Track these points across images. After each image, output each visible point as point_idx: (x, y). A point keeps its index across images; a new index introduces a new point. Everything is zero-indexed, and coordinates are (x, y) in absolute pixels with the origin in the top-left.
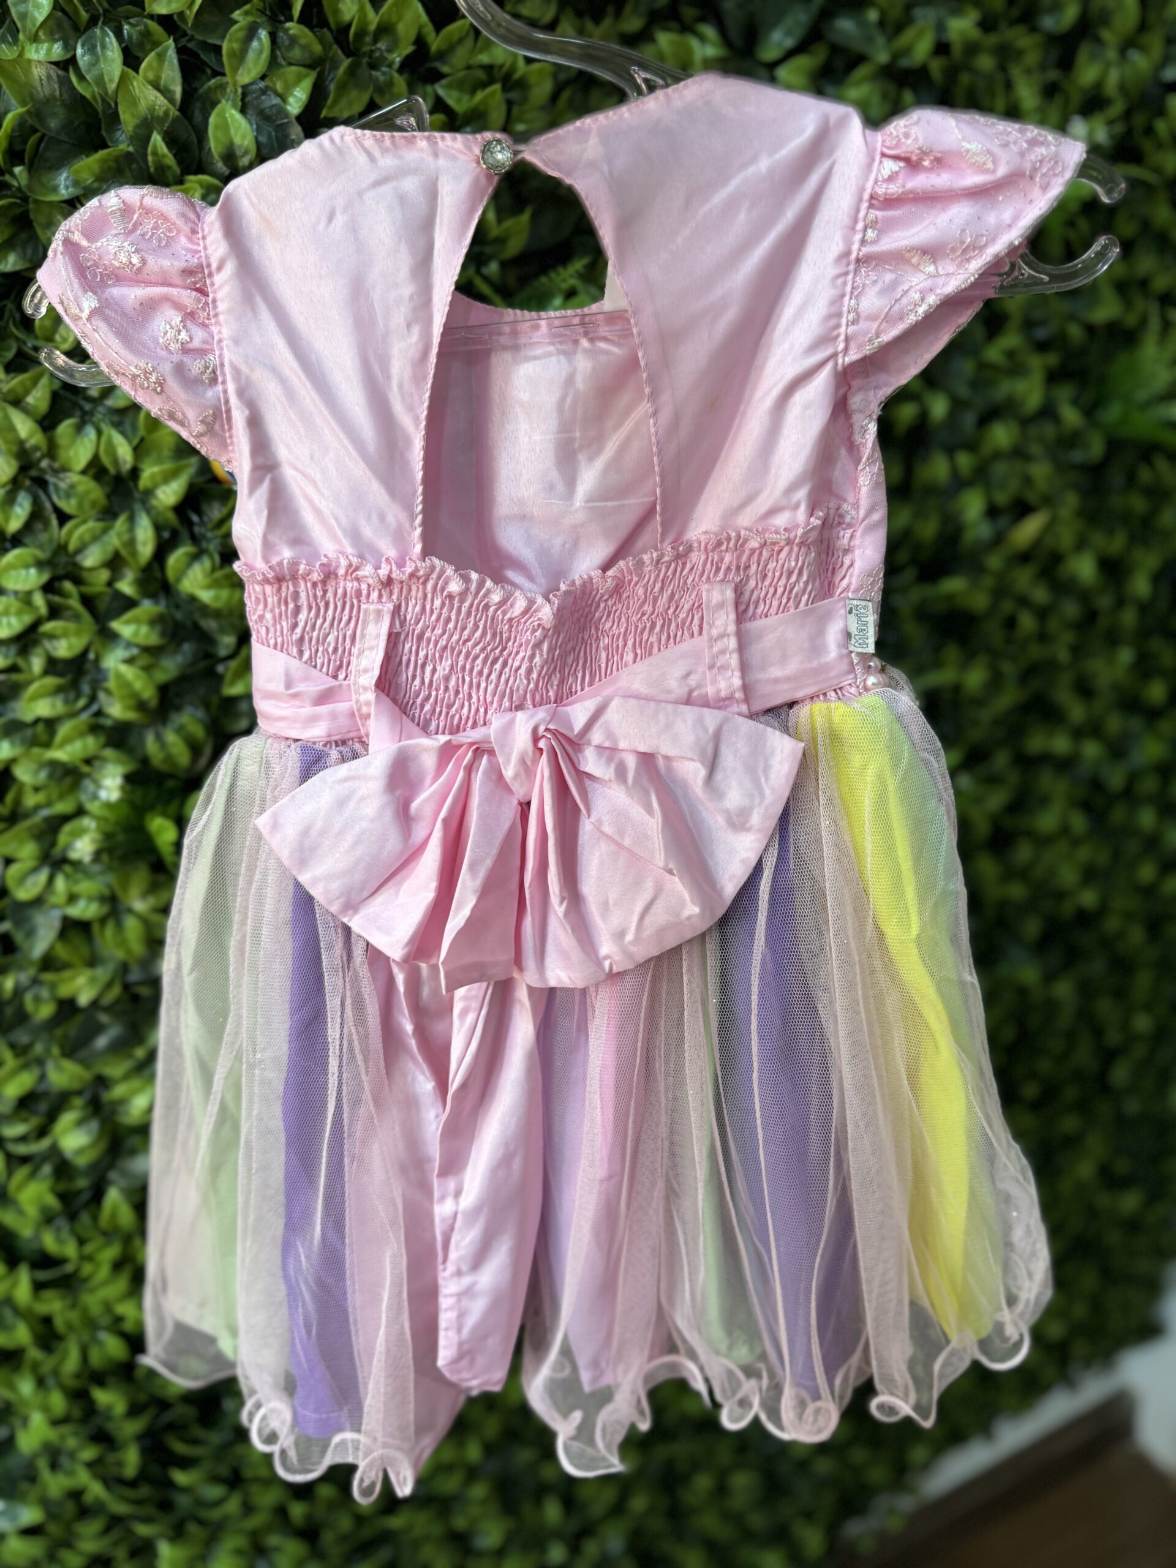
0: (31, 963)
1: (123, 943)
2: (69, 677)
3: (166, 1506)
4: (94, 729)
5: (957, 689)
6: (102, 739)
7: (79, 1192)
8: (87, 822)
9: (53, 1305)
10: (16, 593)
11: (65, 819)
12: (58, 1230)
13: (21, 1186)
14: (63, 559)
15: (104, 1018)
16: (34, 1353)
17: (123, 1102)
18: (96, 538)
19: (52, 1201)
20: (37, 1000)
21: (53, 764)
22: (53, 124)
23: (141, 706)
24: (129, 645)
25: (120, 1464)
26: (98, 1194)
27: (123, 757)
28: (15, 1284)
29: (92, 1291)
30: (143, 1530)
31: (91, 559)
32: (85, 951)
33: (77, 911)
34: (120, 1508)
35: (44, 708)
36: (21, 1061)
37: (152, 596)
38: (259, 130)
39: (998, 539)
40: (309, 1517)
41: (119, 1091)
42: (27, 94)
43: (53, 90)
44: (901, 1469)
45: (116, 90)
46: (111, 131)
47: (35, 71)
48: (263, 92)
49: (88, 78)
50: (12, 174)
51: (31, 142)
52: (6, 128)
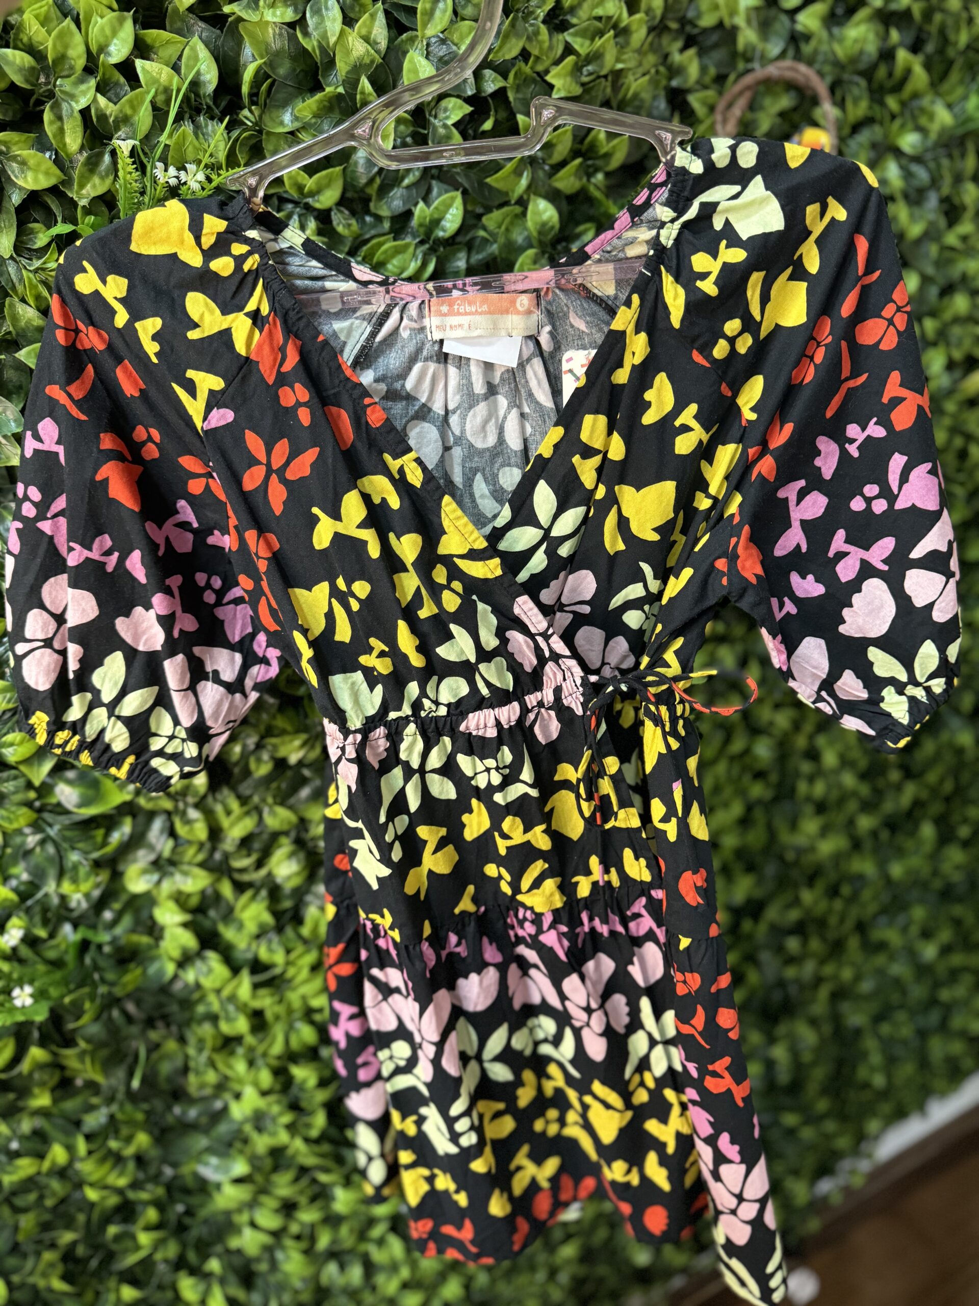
3: (340, 1160)
7: (286, 911)
9: (266, 1001)
12: (270, 942)
13: (245, 907)
15: (307, 773)
16: (250, 1039)
19: (268, 918)
20: (259, 761)
22: (282, 71)
25: (310, 1125)
26: (299, 912)
28: (239, 985)
29: (294, 989)
30: (323, 1178)
34: (309, 1160)
36: (244, 809)
39: (954, 389)
42: (264, 49)
43: (284, 45)
44: (860, 1137)
45: (336, 43)
46: (326, 76)
47: (270, 31)
48: (443, 41)
49: (315, 34)
50: (251, 111)
51: (264, 87)
52: (248, 75)
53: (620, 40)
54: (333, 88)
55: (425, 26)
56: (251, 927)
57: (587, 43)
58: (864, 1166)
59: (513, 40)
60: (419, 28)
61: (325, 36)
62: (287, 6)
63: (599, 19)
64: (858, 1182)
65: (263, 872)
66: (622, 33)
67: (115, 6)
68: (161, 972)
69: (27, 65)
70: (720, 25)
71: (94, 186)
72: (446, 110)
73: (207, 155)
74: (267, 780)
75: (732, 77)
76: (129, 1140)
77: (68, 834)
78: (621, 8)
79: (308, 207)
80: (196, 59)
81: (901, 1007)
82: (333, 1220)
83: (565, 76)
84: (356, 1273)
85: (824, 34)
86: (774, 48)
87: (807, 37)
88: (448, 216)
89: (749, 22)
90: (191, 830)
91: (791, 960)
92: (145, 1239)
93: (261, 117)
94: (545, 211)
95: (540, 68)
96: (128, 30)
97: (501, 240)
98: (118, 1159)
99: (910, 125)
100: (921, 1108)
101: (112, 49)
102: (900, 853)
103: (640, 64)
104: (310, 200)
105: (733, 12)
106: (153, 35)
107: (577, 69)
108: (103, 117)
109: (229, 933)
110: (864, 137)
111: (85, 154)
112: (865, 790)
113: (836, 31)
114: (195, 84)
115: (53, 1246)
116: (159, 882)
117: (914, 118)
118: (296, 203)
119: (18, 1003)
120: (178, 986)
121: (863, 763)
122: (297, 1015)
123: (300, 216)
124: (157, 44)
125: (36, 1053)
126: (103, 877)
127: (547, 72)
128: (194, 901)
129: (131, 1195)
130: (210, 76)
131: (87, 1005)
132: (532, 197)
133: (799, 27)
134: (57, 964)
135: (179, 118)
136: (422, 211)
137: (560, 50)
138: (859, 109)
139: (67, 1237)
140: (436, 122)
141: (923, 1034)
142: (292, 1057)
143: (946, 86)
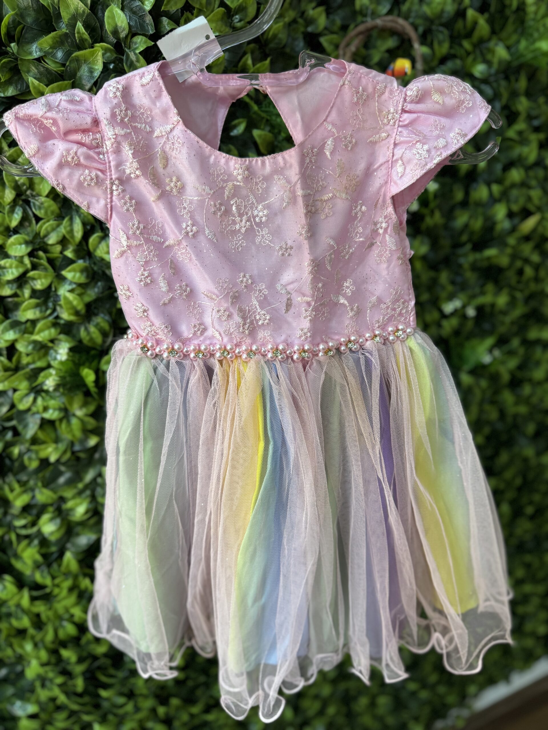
0: (26, 441)
1: (71, 431)
2: (42, 299)
3: (97, 706)
4: (55, 325)
5: (493, 305)
6: (59, 330)
7: (52, 553)
8: (53, 371)
9: (40, 608)
10: (15, 257)
11: (42, 369)
12: (42, 572)
13: (24, 550)
14: (38, 240)
15: (63, 468)
16: (31, 631)
17: (72, 510)
18: (53, 230)
19: (38, 558)
20: (30, 459)
21: (35, 342)
22: (29, 20)
23: (77, 313)
24: (71, 283)
25: (75, 686)
26: (61, 554)
27: (69, 339)
28: (22, 597)
29: (59, 601)
30: (86, 718)
31: (52, 239)
32: (53, 435)
33: (47, 415)
34: (75, 707)
35: (30, 315)
36: (23, 489)
37: (83, 258)
38: (130, 18)
39: (514, 229)
40: (167, 714)
41: (70, 504)
42: (15, 4)
43: (28, 2)
44: (464, 697)
45: (59, 1)
46: (57, 22)
51: (17, 30)
52: (4, 22)
56: (29, 562)
57: (236, 0)
58: (466, 713)
64: (460, 723)
65: (34, 530)
74: (37, 472)
75: (352, 26)
86: (383, 8)
99: (480, 59)
100: (507, 678)
109: (18, 565)
117: (483, 55)
122: (64, 617)
137: (216, 6)
138: (443, 49)
140: (129, 51)
143: (504, 34)
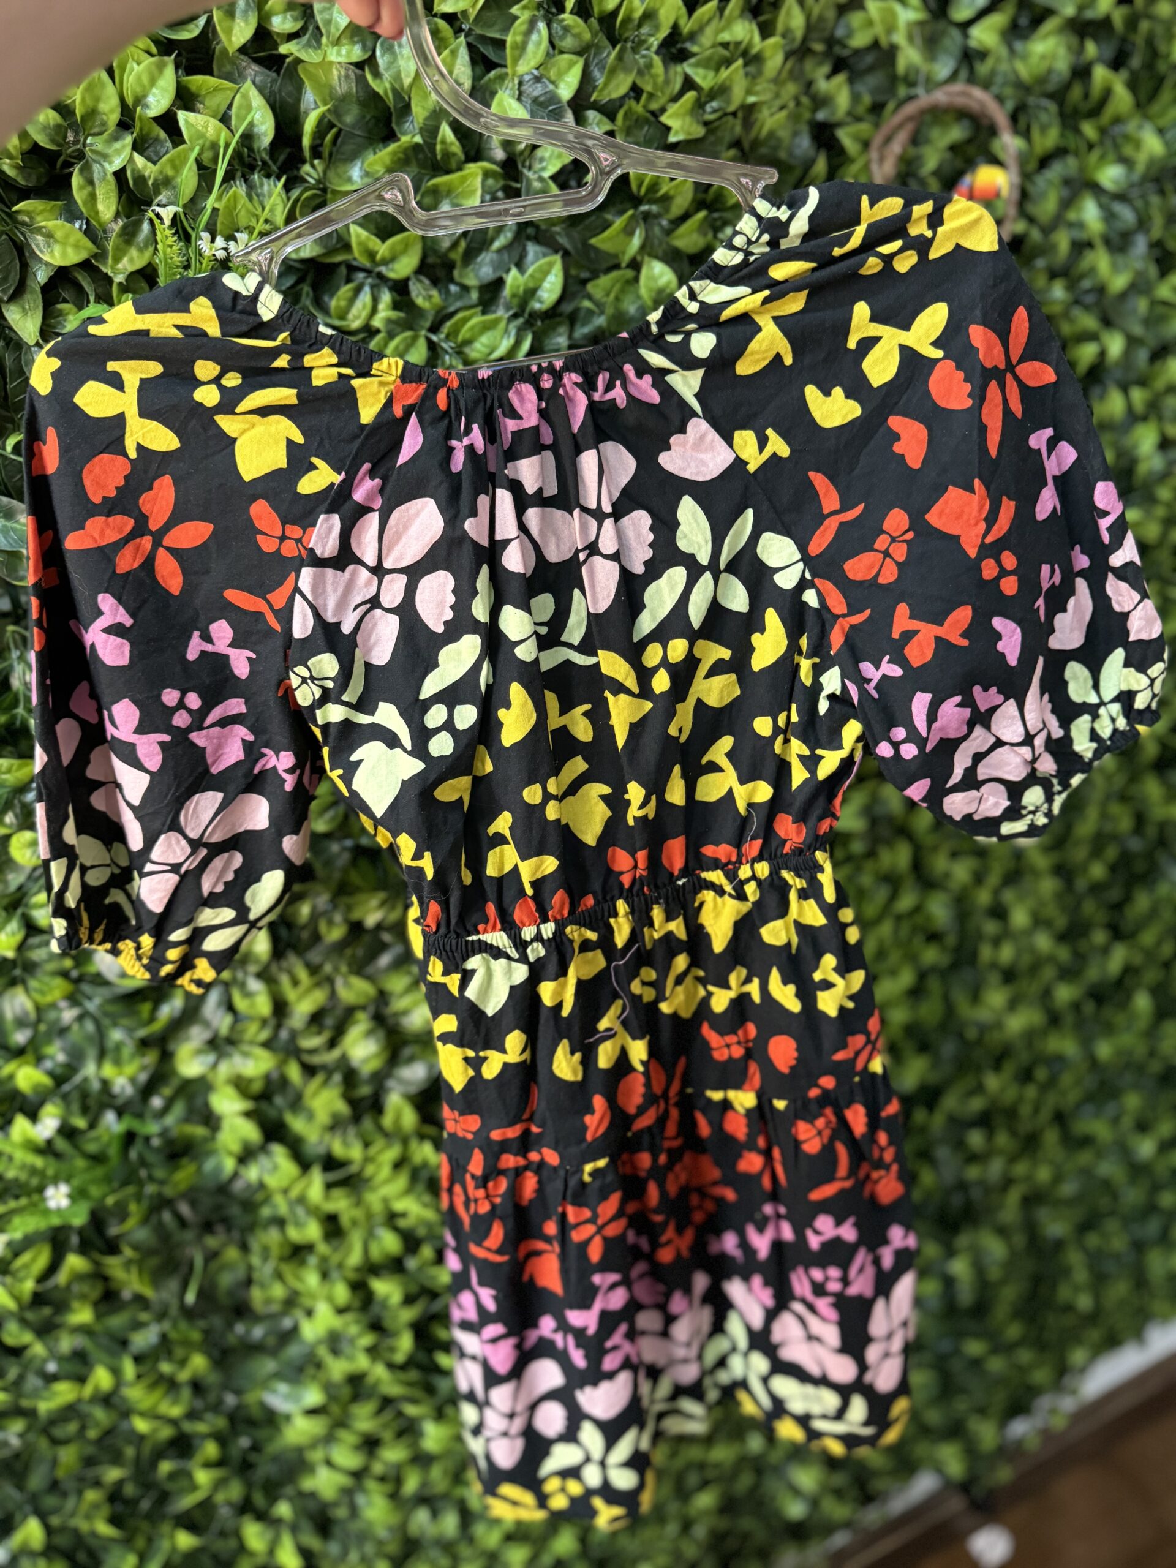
3: (430, 1390)
7: (364, 1098)
9: (340, 1204)
12: (345, 1135)
13: (316, 1093)
15: (387, 938)
16: (322, 1247)
17: (404, 1013)
19: (342, 1107)
20: (330, 924)
22: (349, 119)
25: (394, 1349)
26: (379, 1100)
28: (309, 1185)
29: (374, 1189)
30: (411, 1410)
34: (394, 1389)
41: (400, 1004)
42: (327, 93)
43: (350, 88)
44: (1062, 1371)
45: (411, 85)
46: (400, 123)
47: (335, 72)
48: (537, 79)
49: (387, 76)
50: (313, 166)
51: (329, 138)
52: (309, 125)
53: (752, 69)
54: (410, 136)
55: (516, 61)
56: (323, 1117)
57: (711, 74)
58: (1068, 1404)
59: (621, 76)
60: (509, 62)
61: (398, 77)
62: (354, 43)
63: (725, 45)
64: (1059, 1423)
65: (336, 1054)
66: (753, 60)
67: (154, 50)
68: (218, 1169)
69: (52, 123)
70: (876, 44)
71: (131, 260)
72: (542, 160)
73: (262, 220)
74: (340, 947)
75: (891, 106)
76: (183, 1363)
77: (111, 1008)
78: (752, 32)
79: (381, 277)
80: (249, 108)
81: (1112, 1213)
82: (422, 1460)
83: (684, 115)
84: (450, 1523)
85: (1003, 51)
86: (943, 69)
87: (982, 55)
88: (546, 285)
89: (910, 38)
90: (253, 1005)
91: (973, 1158)
92: (203, 1477)
93: (325, 173)
94: (661, 275)
95: (654, 106)
96: (168, 79)
97: (610, 310)
98: (171, 1385)
99: (1111, 156)
100: (1138, 1335)
101: (151, 99)
102: (1109, 1029)
103: (777, 95)
104: (383, 269)
105: (891, 29)
106: (197, 81)
107: (699, 105)
108: (141, 179)
109: (297, 1124)
110: (1056, 171)
111: (121, 223)
112: (1064, 954)
113: (1018, 46)
114: (248, 138)
115: (97, 1483)
116: (214, 1066)
117: (1116, 147)
118: (369, 272)
119: (52, 1204)
120: (238, 1186)
121: (1061, 922)
122: (380, 1218)
123: (372, 287)
124: (203, 92)
125: (74, 1262)
126: (151, 1058)
127: (663, 110)
128: (257, 1087)
129: (188, 1427)
130: (265, 127)
131: (133, 1207)
132: (646, 259)
133: (973, 43)
134: (97, 1159)
135: (229, 177)
136: (515, 279)
137: (678, 85)
138: (1048, 138)
139: (113, 1474)
140: (531, 175)
141: (1139, 1247)
142: (372, 1269)
143: (1155, 108)
